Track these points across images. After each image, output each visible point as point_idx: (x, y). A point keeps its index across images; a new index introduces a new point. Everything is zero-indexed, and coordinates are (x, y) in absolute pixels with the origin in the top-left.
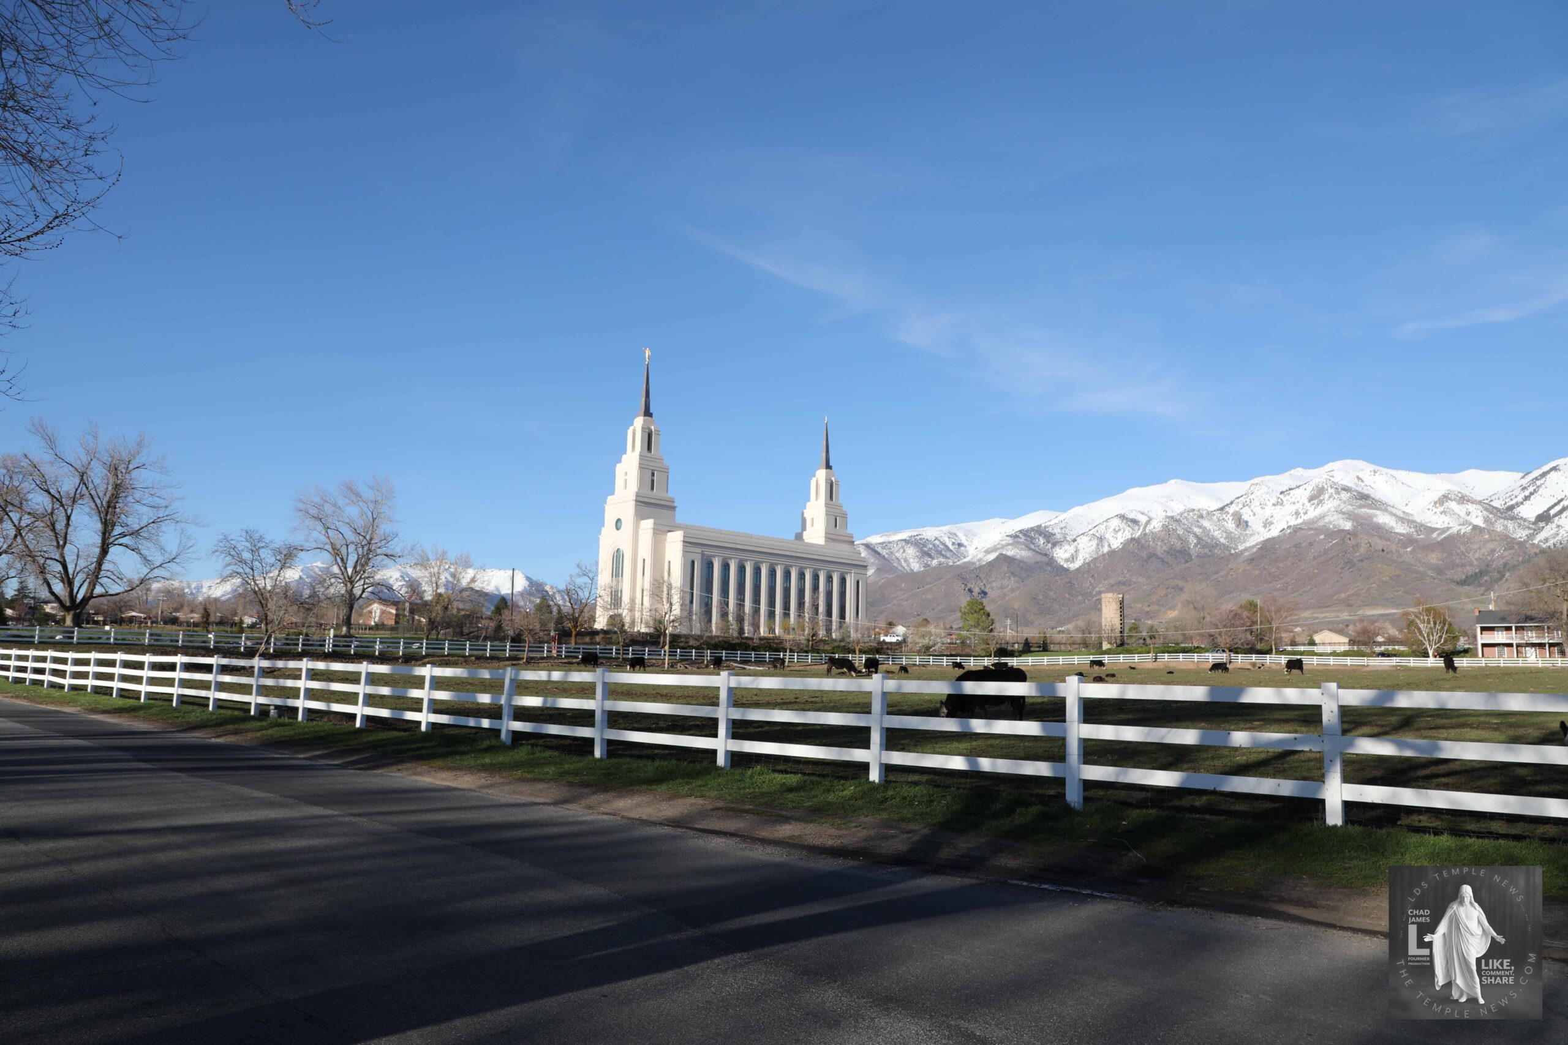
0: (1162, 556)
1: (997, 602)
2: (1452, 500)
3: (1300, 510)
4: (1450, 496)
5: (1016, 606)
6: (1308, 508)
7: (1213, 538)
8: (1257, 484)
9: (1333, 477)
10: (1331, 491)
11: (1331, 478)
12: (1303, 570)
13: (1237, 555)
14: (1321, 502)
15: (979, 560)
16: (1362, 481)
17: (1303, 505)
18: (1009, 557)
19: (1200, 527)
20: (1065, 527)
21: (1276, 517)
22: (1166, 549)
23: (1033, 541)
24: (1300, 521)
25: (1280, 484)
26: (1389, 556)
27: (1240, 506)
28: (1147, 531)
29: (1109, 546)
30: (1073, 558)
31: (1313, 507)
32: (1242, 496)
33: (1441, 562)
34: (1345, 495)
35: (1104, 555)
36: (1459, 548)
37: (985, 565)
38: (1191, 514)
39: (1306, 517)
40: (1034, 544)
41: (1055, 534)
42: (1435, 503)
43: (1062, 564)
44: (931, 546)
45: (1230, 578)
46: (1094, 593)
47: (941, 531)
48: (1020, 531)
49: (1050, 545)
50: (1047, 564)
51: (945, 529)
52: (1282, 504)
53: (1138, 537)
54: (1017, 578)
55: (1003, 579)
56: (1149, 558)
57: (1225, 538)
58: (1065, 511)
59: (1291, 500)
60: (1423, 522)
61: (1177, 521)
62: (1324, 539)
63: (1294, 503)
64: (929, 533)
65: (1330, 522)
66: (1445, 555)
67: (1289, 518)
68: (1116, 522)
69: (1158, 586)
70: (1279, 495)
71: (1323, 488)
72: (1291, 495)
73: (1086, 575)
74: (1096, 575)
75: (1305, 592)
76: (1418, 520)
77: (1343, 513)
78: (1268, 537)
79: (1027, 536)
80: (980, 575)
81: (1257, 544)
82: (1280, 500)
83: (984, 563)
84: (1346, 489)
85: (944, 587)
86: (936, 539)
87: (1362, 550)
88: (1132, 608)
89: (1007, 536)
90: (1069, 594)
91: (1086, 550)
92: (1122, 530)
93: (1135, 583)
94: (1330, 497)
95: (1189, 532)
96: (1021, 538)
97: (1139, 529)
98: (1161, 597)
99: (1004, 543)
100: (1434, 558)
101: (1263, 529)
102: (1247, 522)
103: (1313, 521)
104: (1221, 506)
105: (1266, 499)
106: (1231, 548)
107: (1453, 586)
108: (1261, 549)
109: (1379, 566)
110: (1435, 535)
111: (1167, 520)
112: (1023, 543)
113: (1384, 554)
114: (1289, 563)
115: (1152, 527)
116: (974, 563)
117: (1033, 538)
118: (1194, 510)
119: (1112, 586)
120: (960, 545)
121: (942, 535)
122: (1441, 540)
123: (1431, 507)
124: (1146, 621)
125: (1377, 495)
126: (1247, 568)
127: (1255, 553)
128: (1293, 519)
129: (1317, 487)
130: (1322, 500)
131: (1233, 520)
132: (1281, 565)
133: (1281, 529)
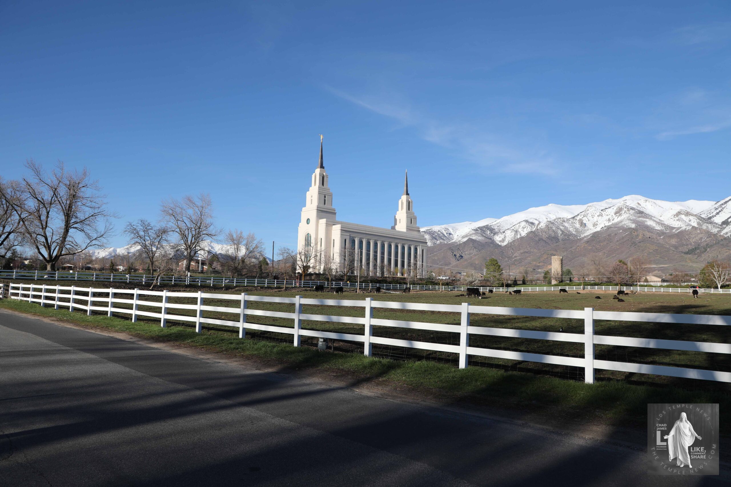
0: (545, 240)
1: (468, 261)
2: (682, 214)
3: (611, 219)
4: (681, 212)
5: (477, 263)
6: (614, 218)
7: (569, 231)
8: (590, 206)
9: (626, 203)
10: (625, 209)
11: (626, 204)
12: (612, 247)
13: (581, 239)
14: (620, 215)
15: (459, 241)
16: (640, 205)
17: (612, 216)
18: (473, 240)
19: (563, 226)
20: (499, 226)
21: (599, 222)
22: (547, 237)
23: (485, 232)
24: (610, 224)
25: (601, 206)
26: (653, 240)
27: (582, 216)
28: (538, 228)
29: (520, 235)
30: (503, 240)
31: (617, 217)
32: (583, 212)
33: (677, 243)
34: (632, 212)
35: (518, 239)
36: (686, 237)
37: (462, 244)
38: (559, 220)
39: (613, 222)
40: (485, 234)
41: (495, 229)
42: (674, 215)
43: (498, 243)
44: (436, 234)
45: (577, 250)
46: (513, 257)
47: (441, 227)
48: (479, 228)
49: (492, 234)
50: (491, 243)
51: (443, 226)
52: (602, 216)
53: (534, 231)
54: (477, 250)
55: (470, 250)
56: (539, 241)
57: (575, 232)
58: (499, 218)
59: (606, 214)
60: (669, 224)
61: (552, 223)
62: (622, 232)
63: (608, 215)
64: (436, 228)
65: (625, 224)
66: (679, 240)
67: (605, 222)
68: (523, 224)
69: (544, 254)
70: (601, 212)
71: (622, 208)
72: (606, 211)
73: (509, 249)
74: (514, 249)
75: (613, 257)
76: (666, 224)
77: (630, 220)
78: (595, 231)
79: (482, 230)
80: (460, 248)
81: (590, 234)
82: (601, 214)
83: (462, 243)
84: (632, 209)
85: (443, 254)
86: (439, 231)
87: (640, 237)
88: (531, 264)
89: (472, 230)
90: (502, 257)
91: (509, 237)
92: (526, 227)
93: (532, 252)
94: (625, 212)
95: (558, 229)
96: (479, 231)
97: (535, 227)
98: (545, 259)
99: (471, 233)
100: (673, 241)
101: (593, 227)
102: (585, 224)
103: (617, 224)
104: (573, 216)
105: (595, 213)
106: (578, 236)
107: (683, 255)
108: (592, 237)
109: (648, 245)
110: (674, 231)
111: (548, 223)
112: (480, 233)
113: (650, 239)
114: (605, 243)
115: (541, 226)
116: (457, 243)
117: (484, 231)
118: (560, 218)
119: (522, 254)
120: (450, 234)
121: (442, 229)
122: (677, 233)
123: (672, 217)
124: (538, 270)
125: (647, 212)
126: (586, 245)
127: (589, 238)
128: (607, 223)
129: (619, 208)
130: (621, 214)
131: (579, 223)
132: (602, 244)
133: (602, 227)
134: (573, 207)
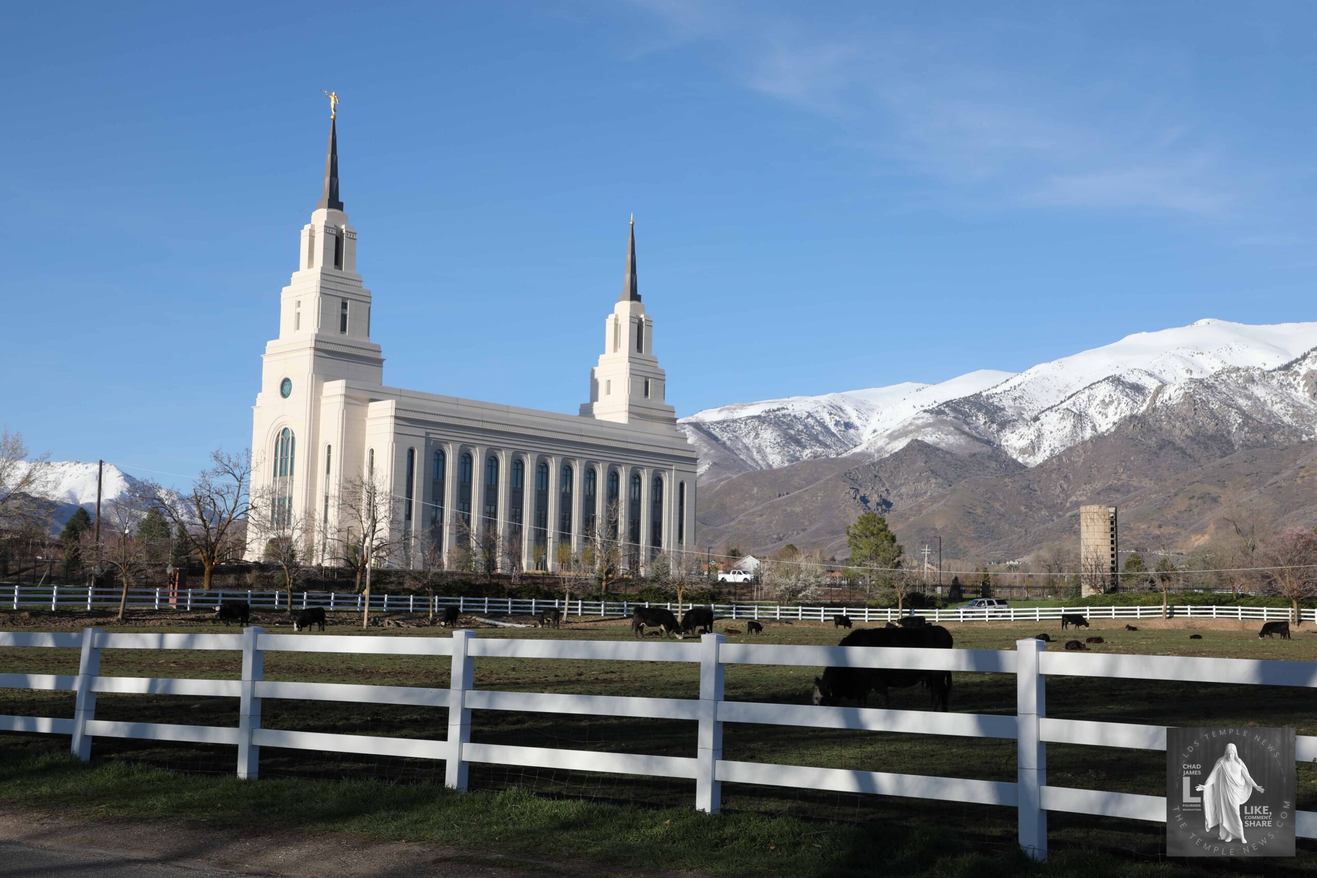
0: (1183, 445)
1: (908, 519)
5: (939, 526)
7: (1271, 415)
15: (879, 450)
18: (927, 446)
19: (1248, 397)
20: (1019, 397)
22: (1190, 434)
23: (968, 420)
28: (1158, 404)
29: (1094, 428)
30: (1033, 448)
35: (1084, 443)
37: (888, 459)
38: (1234, 375)
40: (968, 424)
41: (1004, 409)
43: (1014, 457)
44: (801, 427)
45: (1299, 482)
46: (1068, 505)
47: (816, 402)
48: (947, 404)
49: (995, 426)
50: (990, 457)
51: (824, 399)
53: (1143, 415)
54: (942, 481)
55: (918, 481)
56: (1161, 448)
57: (1292, 416)
58: (1020, 370)
61: (1209, 387)
64: (801, 406)
68: (1105, 390)
73: (1054, 476)
74: (1071, 476)
79: (958, 411)
80: (881, 474)
83: (887, 455)
85: (822, 495)
86: (810, 415)
88: (1131, 529)
89: (925, 411)
90: (1027, 506)
91: (1056, 434)
92: (1116, 402)
93: (1136, 489)
95: (1229, 406)
96: (947, 415)
97: (1144, 400)
98: (1179, 512)
99: (919, 422)
104: (1286, 362)
106: (1302, 432)
111: (1193, 386)
112: (950, 423)
115: (1166, 397)
116: (870, 456)
117: (967, 415)
118: (1239, 369)
119: (1099, 494)
120: (848, 426)
121: (820, 409)
124: (1155, 552)
131: (1306, 384)
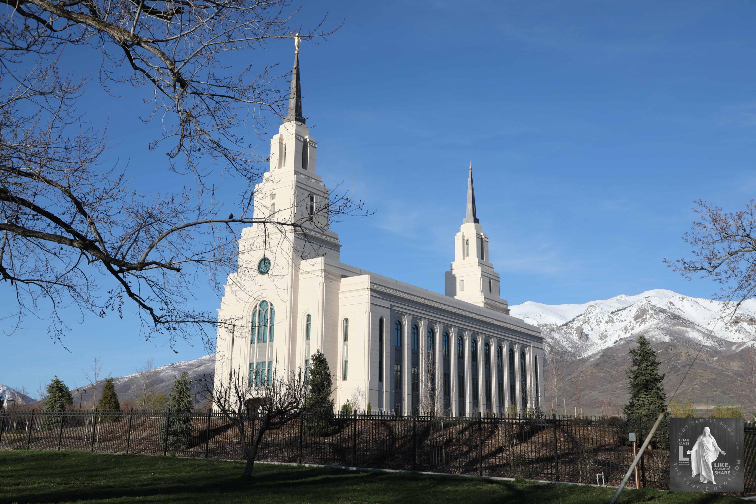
2: (745, 322)
3: (628, 327)
6: (635, 325)
7: (562, 347)
8: (593, 306)
9: (652, 301)
10: (651, 312)
11: (650, 303)
13: (584, 361)
14: (644, 321)
16: (674, 305)
17: (631, 322)
21: (610, 332)
24: (628, 335)
25: (611, 306)
27: (581, 323)
31: (638, 324)
32: (581, 315)
34: (662, 316)
39: (633, 332)
42: (731, 324)
45: (581, 379)
52: (613, 322)
57: (572, 348)
59: (619, 319)
60: (723, 337)
63: (622, 321)
65: (653, 336)
66: (745, 363)
67: (620, 332)
70: (610, 315)
71: (645, 309)
72: (619, 315)
76: (719, 336)
77: (660, 329)
81: (599, 353)
82: (611, 319)
84: (662, 311)
87: (683, 358)
94: (651, 317)
100: (736, 366)
101: (600, 341)
102: (587, 335)
104: (565, 322)
105: (601, 318)
106: (577, 355)
108: (602, 356)
109: (698, 371)
110: (733, 348)
118: (547, 325)
125: (686, 316)
126: (594, 371)
127: (598, 359)
128: (624, 333)
129: (640, 309)
130: (644, 319)
131: (576, 333)
132: (620, 369)
133: (615, 341)
134: (564, 307)
